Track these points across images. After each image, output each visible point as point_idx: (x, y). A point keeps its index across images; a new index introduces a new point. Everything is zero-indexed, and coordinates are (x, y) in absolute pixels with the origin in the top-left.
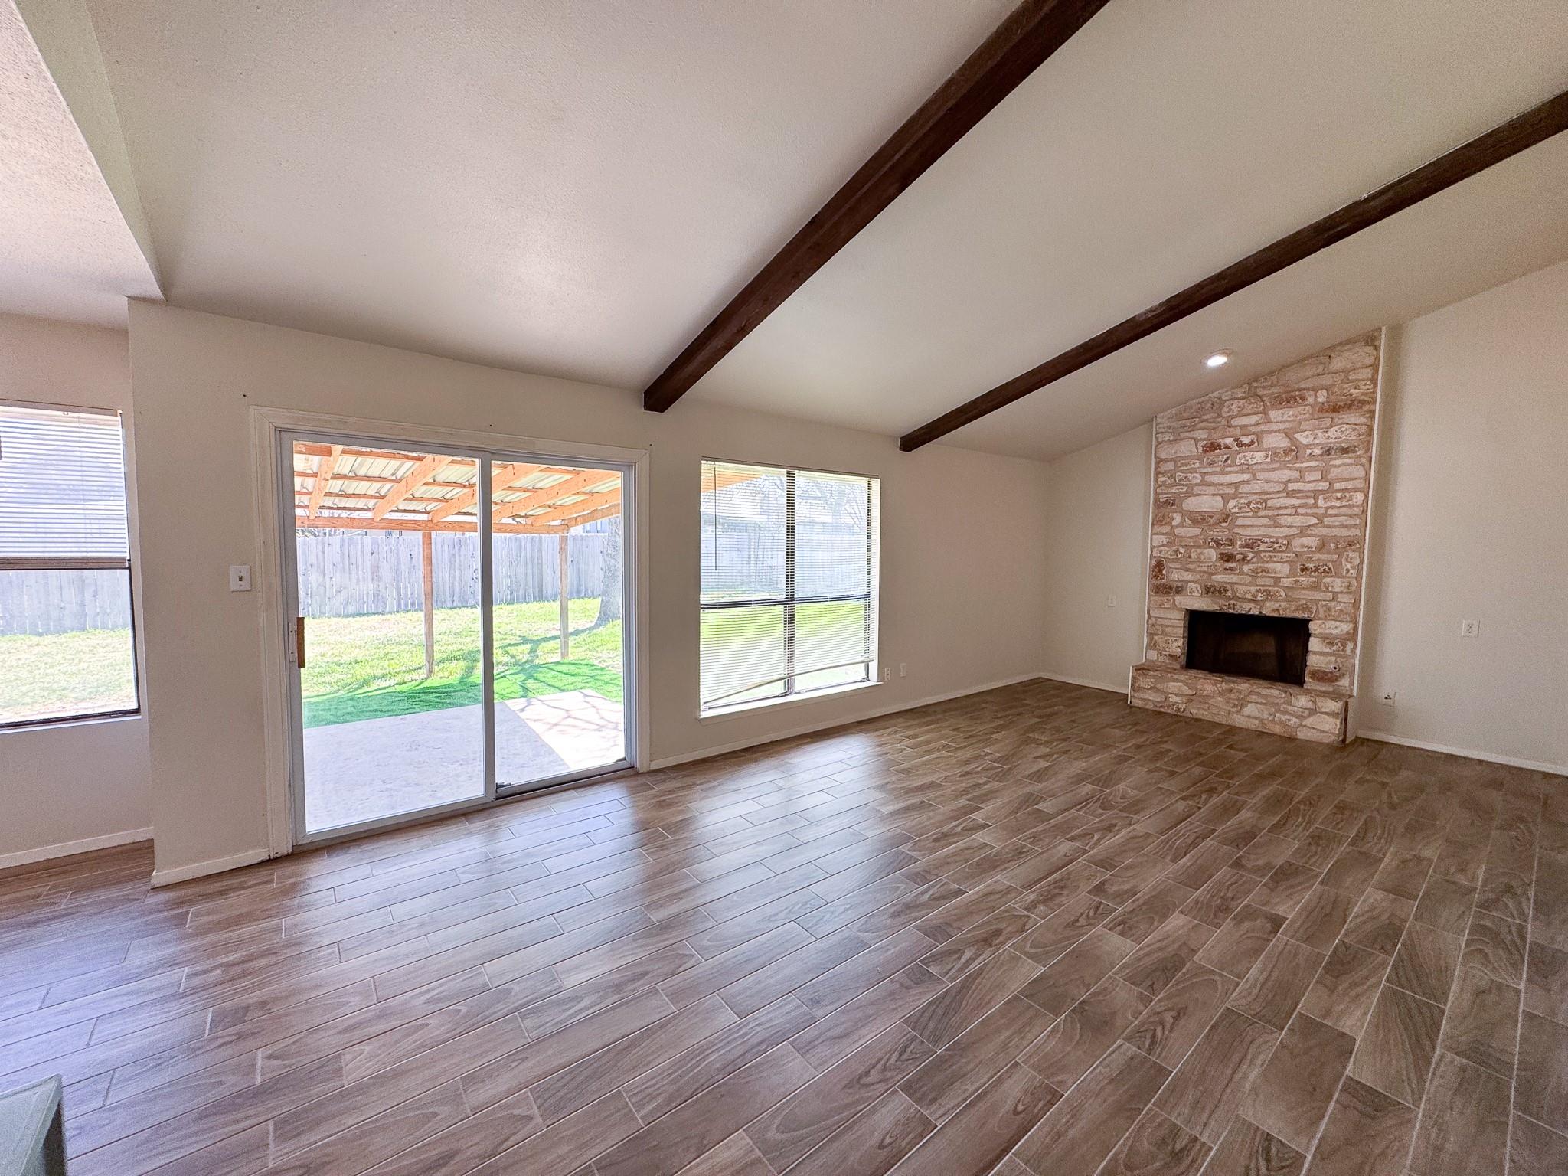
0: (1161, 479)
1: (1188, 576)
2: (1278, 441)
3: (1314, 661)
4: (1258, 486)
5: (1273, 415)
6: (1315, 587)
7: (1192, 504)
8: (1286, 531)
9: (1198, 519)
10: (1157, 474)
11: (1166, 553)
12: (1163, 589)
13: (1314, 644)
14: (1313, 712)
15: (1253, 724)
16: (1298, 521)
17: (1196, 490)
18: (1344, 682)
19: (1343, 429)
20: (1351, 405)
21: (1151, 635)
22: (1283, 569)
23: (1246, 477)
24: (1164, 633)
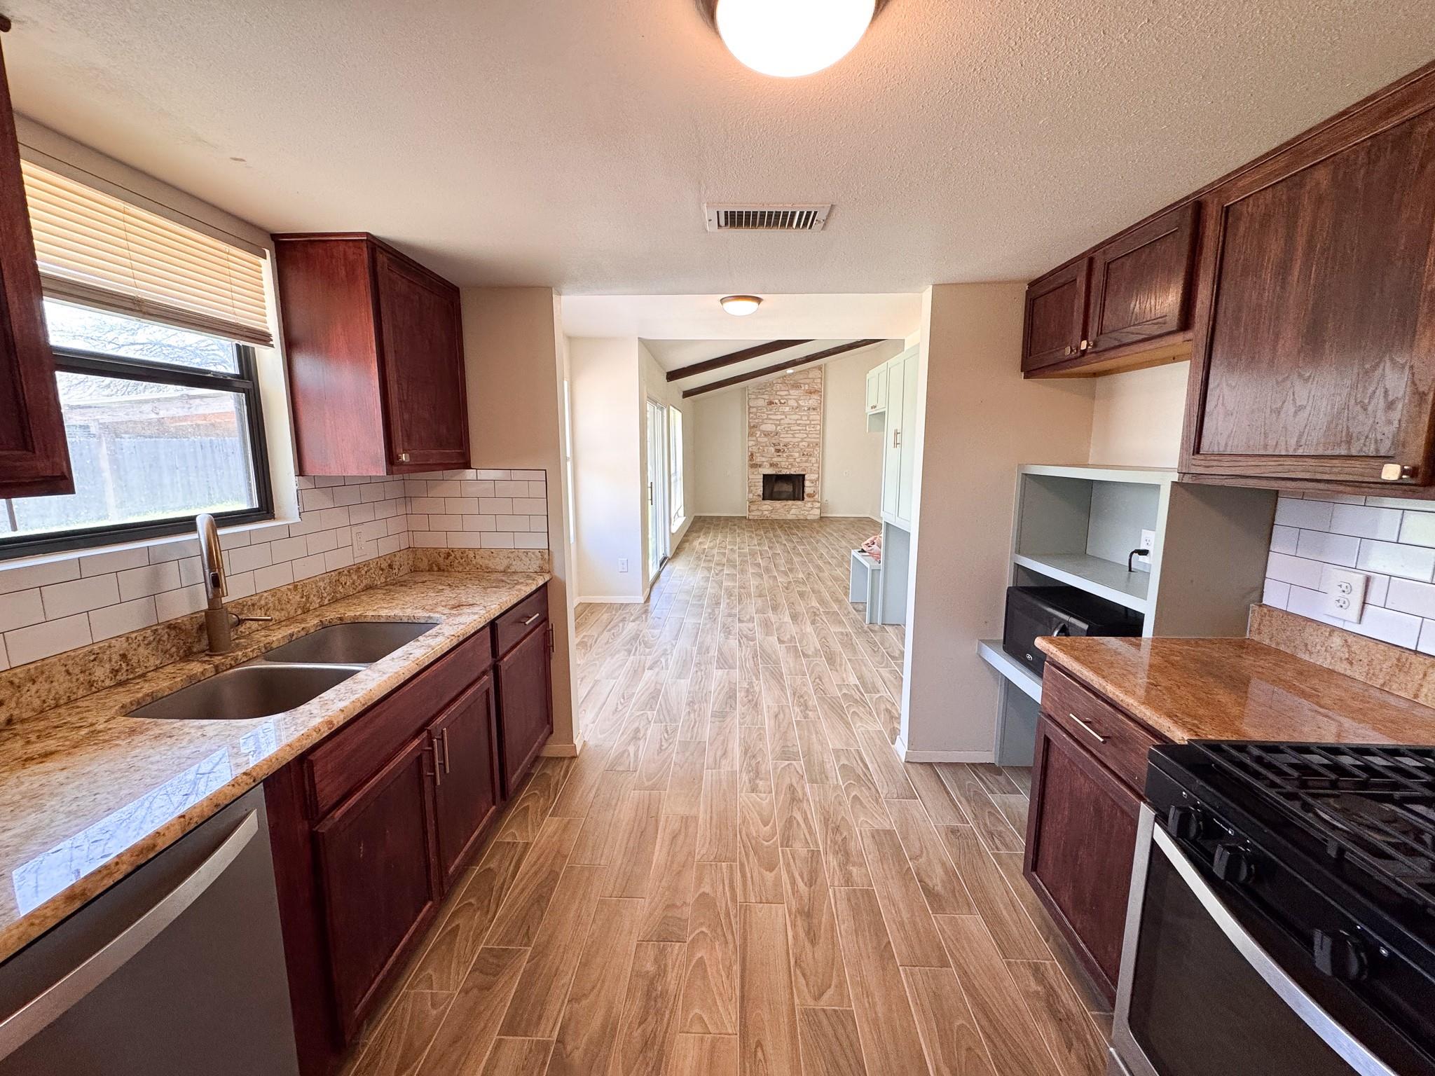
0: (751, 415)
1: (764, 459)
2: (793, 403)
3: (808, 490)
4: (787, 421)
5: (791, 392)
6: (806, 462)
7: (763, 427)
8: (796, 440)
9: (767, 434)
10: (749, 413)
11: (755, 449)
12: (755, 466)
13: (807, 483)
14: (812, 508)
15: (794, 517)
16: (801, 436)
17: (765, 421)
18: (817, 496)
19: (813, 401)
20: (816, 392)
21: (750, 487)
22: (797, 455)
23: (783, 417)
24: (755, 486)
